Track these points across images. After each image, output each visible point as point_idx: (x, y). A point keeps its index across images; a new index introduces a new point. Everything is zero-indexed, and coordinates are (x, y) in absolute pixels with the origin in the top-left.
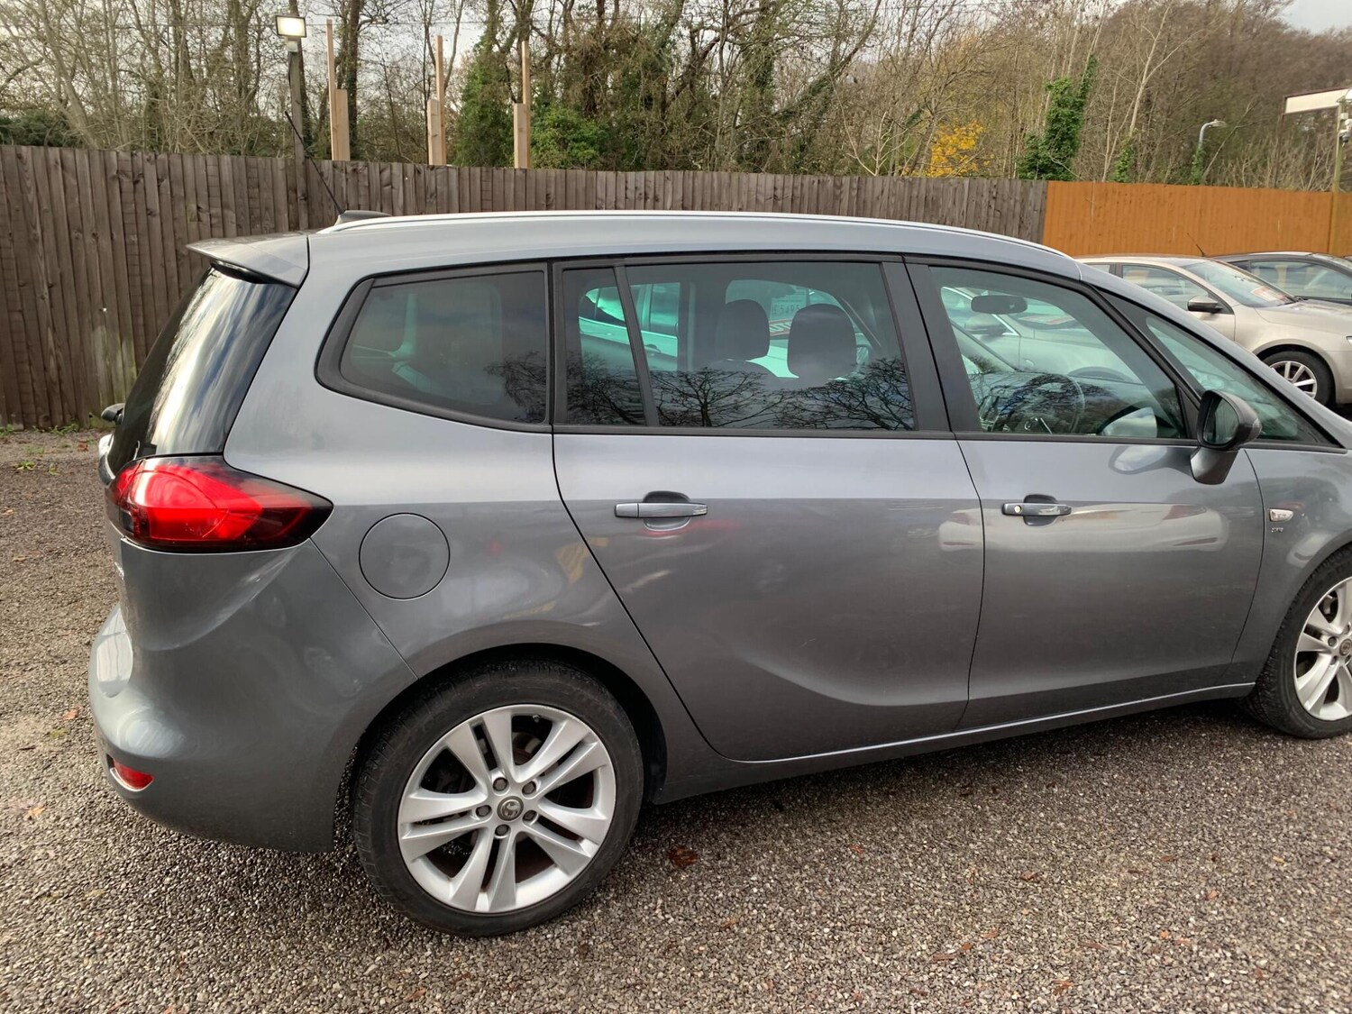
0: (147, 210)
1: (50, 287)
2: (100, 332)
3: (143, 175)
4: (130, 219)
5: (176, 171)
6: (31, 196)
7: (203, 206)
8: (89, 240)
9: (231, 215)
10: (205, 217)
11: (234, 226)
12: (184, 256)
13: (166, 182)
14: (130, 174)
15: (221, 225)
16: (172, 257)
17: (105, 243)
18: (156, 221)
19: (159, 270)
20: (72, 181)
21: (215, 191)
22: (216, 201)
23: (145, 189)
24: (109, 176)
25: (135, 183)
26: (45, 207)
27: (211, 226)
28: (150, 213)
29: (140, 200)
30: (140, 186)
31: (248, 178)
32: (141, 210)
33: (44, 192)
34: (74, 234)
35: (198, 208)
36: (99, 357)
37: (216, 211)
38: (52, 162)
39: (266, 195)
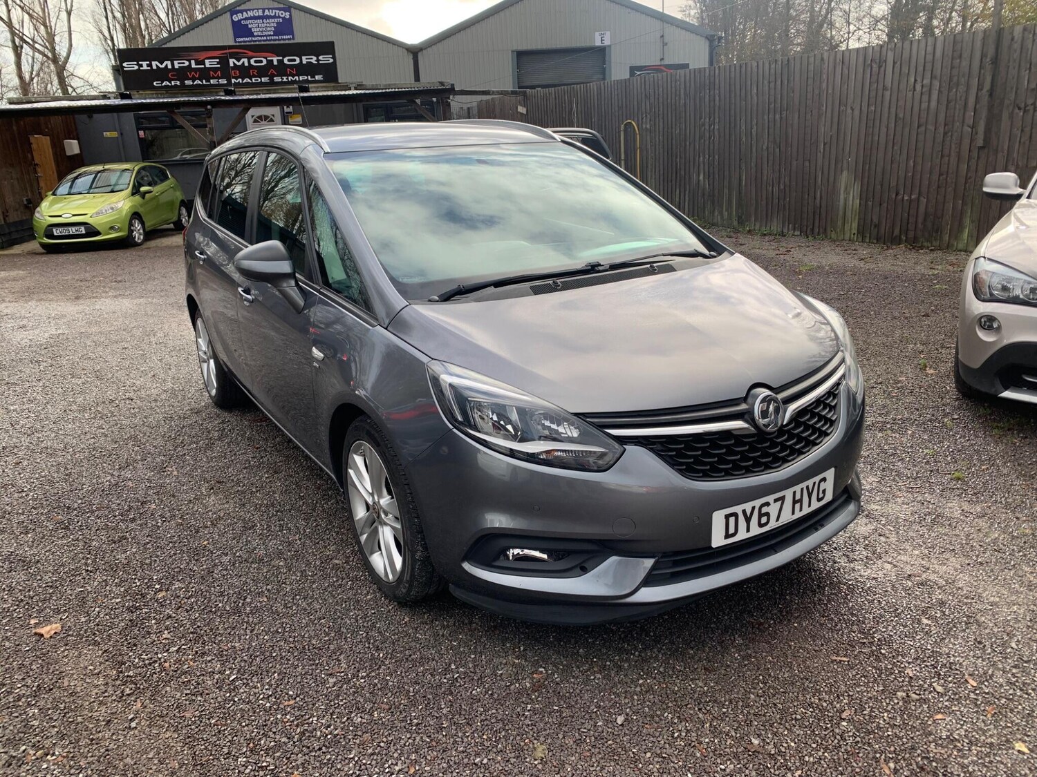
0: (884, 86)
1: (824, 145)
2: (845, 173)
3: (885, 61)
4: (873, 94)
5: (906, 55)
6: (824, 85)
7: (919, 80)
8: (849, 111)
9: (936, 84)
10: (918, 87)
11: (937, 92)
12: (900, 119)
13: (898, 65)
14: (878, 61)
15: (928, 93)
16: (893, 121)
17: (857, 112)
18: (888, 94)
19: (884, 130)
20: (846, 71)
21: (929, 66)
22: (928, 75)
23: (885, 71)
24: (866, 64)
25: (880, 67)
26: (830, 91)
27: (922, 93)
28: (885, 88)
29: (881, 80)
30: (882, 69)
31: (954, 51)
32: (881, 86)
33: (831, 81)
34: (842, 108)
35: (915, 80)
36: (842, 192)
37: (926, 81)
38: (838, 61)
39: (965, 63)
